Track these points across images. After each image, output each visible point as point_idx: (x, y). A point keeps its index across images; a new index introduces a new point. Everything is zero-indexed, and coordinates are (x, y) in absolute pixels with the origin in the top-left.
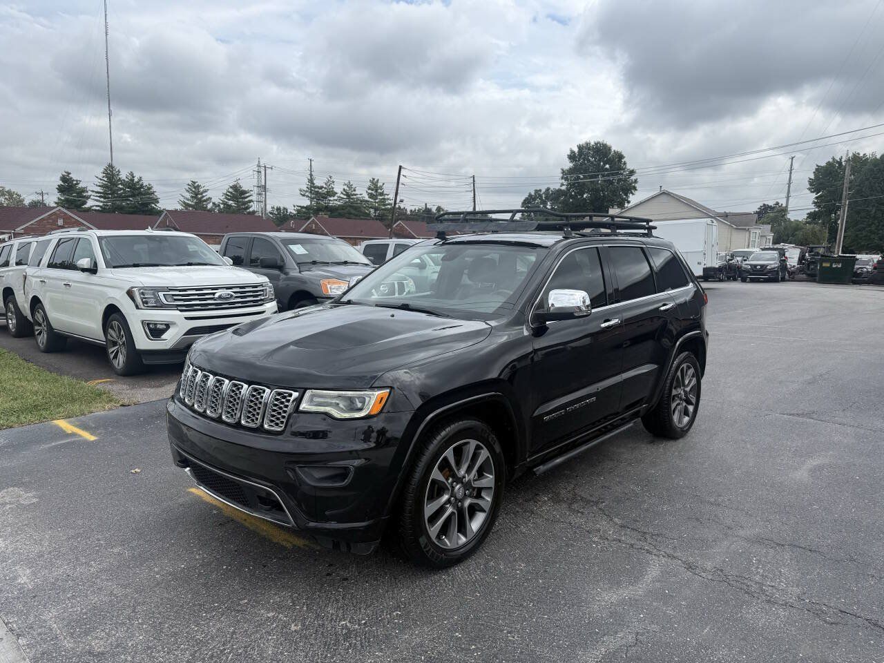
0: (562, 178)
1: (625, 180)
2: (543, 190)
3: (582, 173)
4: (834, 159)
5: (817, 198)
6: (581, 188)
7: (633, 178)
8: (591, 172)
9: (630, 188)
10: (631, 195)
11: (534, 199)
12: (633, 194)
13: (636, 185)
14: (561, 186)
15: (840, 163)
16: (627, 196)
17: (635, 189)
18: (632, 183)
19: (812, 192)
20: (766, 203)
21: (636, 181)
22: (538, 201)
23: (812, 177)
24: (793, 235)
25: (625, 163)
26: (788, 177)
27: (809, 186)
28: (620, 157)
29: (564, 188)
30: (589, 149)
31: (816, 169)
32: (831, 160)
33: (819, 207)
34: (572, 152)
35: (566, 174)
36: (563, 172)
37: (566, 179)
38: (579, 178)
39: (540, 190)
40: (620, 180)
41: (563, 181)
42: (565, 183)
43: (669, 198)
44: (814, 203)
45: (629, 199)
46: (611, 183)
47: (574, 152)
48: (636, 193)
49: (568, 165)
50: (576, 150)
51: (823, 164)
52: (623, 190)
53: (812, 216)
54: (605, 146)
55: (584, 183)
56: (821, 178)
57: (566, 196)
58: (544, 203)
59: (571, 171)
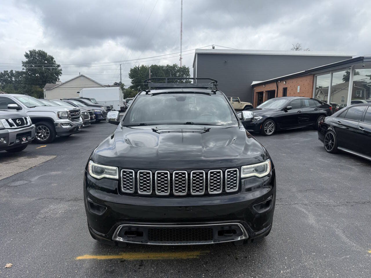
0: (23, 66)
1: (56, 69)
2: (9, 71)
3: (33, 64)
4: (136, 66)
5: (132, 81)
6: (34, 71)
7: (60, 68)
8: (38, 64)
9: (59, 73)
10: (59, 76)
11: (5, 75)
12: (60, 75)
13: (61, 72)
14: (23, 70)
15: (138, 68)
16: (58, 76)
17: (61, 73)
18: (59, 71)
19: (130, 78)
20: (116, 82)
21: (61, 70)
22: (7, 76)
23: (130, 73)
24: (130, 95)
25: (55, 61)
26: (120, 72)
27: (129, 76)
28: (52, 58)
29: (24, 71)
30: (36, 53)
31: (131, 70)
32: (135, 67)
33: (133, 84)
34: (27, 53)
35: (25, 64)
36: (23, 63)
37: (25, 66)
38: (32, 66)
39: (7, 71)
40: (53, 69)
41: (24, 67)
42: (25, 68)
43: (85, 78)
44: (131, 82)
45: (59, 78)
46: (49, 69)
47: (28, 54)
48: (62, 75)
49: (25, 60)
50: (29, 53)
51: (133, 68)
52: (56, 74)
53: (131, 87)
54: (44, 52)
55: (36, 69)
56: (133, 73)
57: (26, 74)
58: (11, 77)
59: (27, 63)
